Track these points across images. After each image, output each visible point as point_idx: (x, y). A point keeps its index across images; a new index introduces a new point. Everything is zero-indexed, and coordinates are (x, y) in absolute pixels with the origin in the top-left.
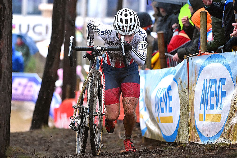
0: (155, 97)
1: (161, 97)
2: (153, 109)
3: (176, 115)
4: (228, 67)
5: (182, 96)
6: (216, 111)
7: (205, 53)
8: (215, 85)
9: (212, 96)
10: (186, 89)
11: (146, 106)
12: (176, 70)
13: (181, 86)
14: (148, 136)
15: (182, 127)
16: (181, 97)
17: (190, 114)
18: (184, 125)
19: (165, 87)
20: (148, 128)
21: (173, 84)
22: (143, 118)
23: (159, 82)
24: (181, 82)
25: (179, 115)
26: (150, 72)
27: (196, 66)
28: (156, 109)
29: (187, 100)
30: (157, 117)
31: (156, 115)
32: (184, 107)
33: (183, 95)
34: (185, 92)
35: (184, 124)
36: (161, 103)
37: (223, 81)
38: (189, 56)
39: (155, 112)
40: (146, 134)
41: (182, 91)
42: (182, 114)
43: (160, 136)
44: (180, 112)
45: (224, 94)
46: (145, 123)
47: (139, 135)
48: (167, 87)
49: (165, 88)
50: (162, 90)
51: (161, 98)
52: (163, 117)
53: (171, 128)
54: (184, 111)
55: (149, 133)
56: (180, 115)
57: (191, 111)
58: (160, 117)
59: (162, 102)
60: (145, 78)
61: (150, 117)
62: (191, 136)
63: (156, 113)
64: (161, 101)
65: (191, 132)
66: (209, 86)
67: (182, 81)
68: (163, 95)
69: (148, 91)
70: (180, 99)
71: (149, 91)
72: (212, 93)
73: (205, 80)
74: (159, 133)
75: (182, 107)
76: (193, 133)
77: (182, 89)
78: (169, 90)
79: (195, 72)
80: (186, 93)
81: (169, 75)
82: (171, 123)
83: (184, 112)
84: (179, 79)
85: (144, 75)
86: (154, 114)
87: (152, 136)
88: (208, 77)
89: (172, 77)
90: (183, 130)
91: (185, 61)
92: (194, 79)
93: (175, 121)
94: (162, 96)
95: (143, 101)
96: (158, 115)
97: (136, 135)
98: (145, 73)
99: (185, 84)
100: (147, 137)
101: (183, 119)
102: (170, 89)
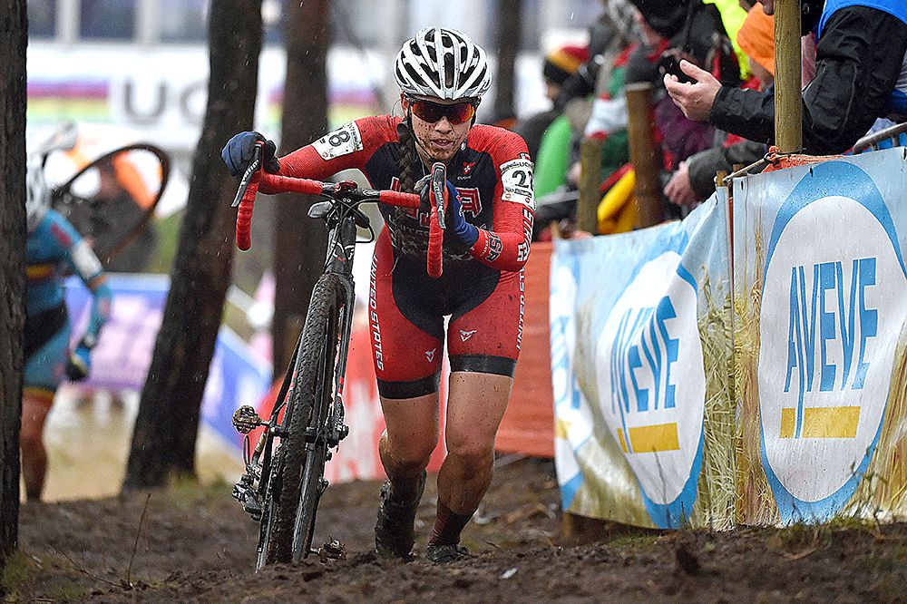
0: (611, 348)
1: (634, 345)
2: (606, 397)
3: (689, 417)
4: (882, 213)
5: (709, 339)
6: (840, 395)
7: (793, 157)
8: (836, 286)
9: (828, 333)
10: (725, 308)
11: (577, 387)
12: (686, 235)
13: (707, 295)
14: (588, 507)
15: (713, 464)
16: (707, 341)
17: (739, 411)
18: (719, 459)
19: (650, 306)
20: (586, 476)
21: (679, 291)
22: (565, 436)
23: (627, 285)
24: (707, 283)
25: (702, 417)
26: (592, 246)
27: (760, 213)
28: (615, 395)
29: (729, 354)
30: (619, 430)
31: (614, 421)
32: (719, 386)
33: (715, 334)
34: (720, 320)
35: (720, 454)
36: (635, 370)
37: (866, 270)
38: (733, 174)
39: (611, 411)
40: (578, 503)
41: (711, 317)
42: (712, 412)
43: (636, 504)
44: (707, 406)
45: (870, 321)
46: (575, 454)
47: (554, 506)
48: (654, 303)
49: (648, 309)
50: (639, 317)
51: (634, 351)
52: (644, 428)
53: (674, 471)
54: (721, 398)
55: (592, 497)
56: (705, 417)
57: (745, 401)
58: (630, 429)
59: (639, 369)
60: (576, 273)
61: (596, 432)
62: (746, 501)
63: (614, 413)
64: (635, 362)
65: (746, 484)
66: (815, 296)
67: (710, 276)
68: (640, 336)
69: (585, 325)
70: (704, 353)
71: (589, 326)
72: (828, 320)
73: (794, 269)
74: (633, 493)
75: (711, 385)
76: (753, 488)
77: (711, 309)
78: (665, 318)
79: (758, 238)
80: (726, 328)
81: (662, 253)
82: (670, 452)
83: (720, 402)
84: (703, 267)
85: (570, 260)
86: (606, 418)
87: (602, 509)
88: (808, 258)
89: (673, 260)
90: (718, 477)
91: (720, 193)
92: (751, 268)
93: (687, 442)
94: (636, 341)
95: (566, 367)
96: (621, 421)
97: (541, 507)
98: (573, 252)
99: (720, 288)
100: (582, 512)
101: (718, 433)
102: (667, 310)
